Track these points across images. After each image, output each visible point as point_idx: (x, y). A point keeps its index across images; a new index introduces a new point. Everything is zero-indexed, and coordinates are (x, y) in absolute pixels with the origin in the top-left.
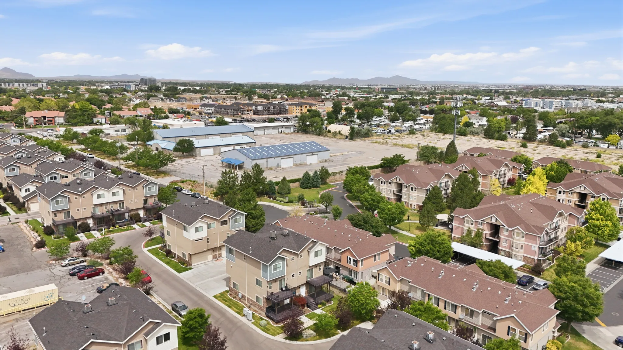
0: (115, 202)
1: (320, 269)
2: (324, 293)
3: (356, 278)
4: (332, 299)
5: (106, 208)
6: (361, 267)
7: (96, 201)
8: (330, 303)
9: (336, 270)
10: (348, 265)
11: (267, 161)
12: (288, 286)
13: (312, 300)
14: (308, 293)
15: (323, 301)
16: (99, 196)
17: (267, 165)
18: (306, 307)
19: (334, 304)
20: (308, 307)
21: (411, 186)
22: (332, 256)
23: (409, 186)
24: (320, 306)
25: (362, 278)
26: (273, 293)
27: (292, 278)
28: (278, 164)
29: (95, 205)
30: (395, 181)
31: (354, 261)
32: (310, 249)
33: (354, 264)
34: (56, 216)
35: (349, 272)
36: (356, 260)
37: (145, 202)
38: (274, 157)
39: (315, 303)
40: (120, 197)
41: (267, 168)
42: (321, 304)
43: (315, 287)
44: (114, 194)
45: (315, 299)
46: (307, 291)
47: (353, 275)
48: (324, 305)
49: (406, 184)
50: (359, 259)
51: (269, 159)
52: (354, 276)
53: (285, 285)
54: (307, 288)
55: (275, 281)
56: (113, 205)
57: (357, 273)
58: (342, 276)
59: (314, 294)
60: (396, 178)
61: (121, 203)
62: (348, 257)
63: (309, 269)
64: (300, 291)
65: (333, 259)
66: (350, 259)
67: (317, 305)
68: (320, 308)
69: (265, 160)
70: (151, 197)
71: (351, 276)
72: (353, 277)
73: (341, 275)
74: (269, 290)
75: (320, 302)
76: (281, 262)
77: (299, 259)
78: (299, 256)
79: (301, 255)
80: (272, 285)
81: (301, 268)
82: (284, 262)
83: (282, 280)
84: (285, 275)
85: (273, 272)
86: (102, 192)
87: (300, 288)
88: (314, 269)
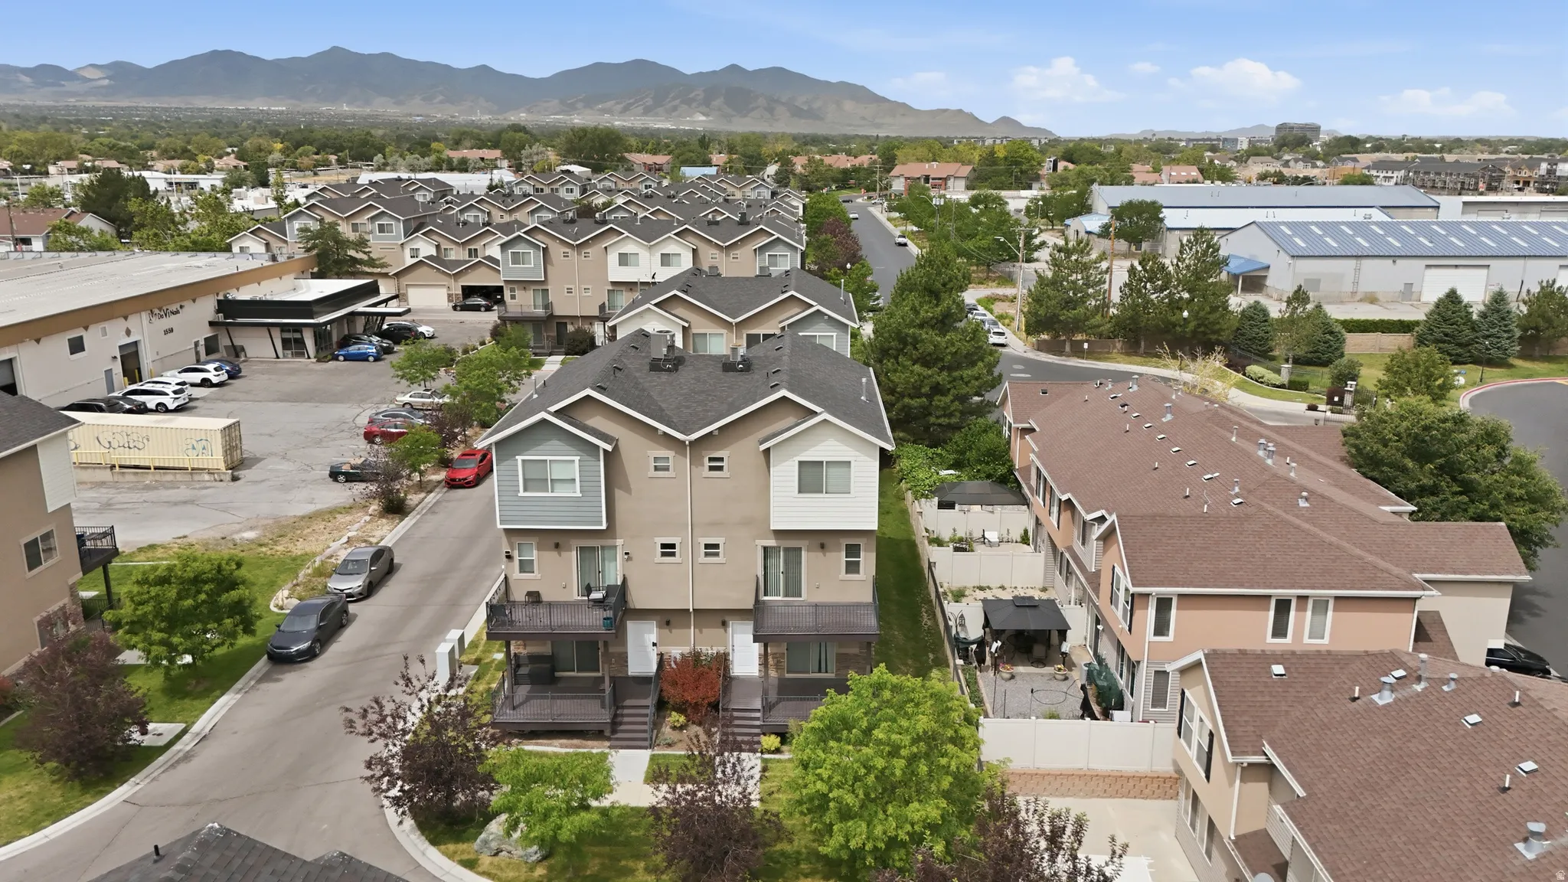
7: (617, 273)
10: (1111, 616)
11: (1357, 270)
12: (631, 588)
14: (778, 667)
16: (624, 260)
17: (1356, 283)
24: (769, 741)
26: (538, 593)
27: (661, 559)
28: (1409, 286)
29: (613, 283)
31: (1127, 594)
32: (771, 438)
33: (1125, 614)
34: (513, 297)
38: (1394, 258)
41: (1354, 293)
44: (665, 260)
50: (1133, 590)
51: (1366, 262)
53: (616, 583)
55: (555, 540)
57: (1134, 666)
62: (1114, 570)
63: (770, 541)
64: (724, 642)
67: (762, 733)
68: (767, 751)
69: (1352, 262)
74: (516, 574)
75: (777, 721)
76: (577, 459)
77: (706, 473)
78: (706, 460)
79: (721, 459)
80: (534, 555)
81: (715, 525)
82: (596, 463)
83: (593, 549)
84: (604, 527)
85: (522, 493)
86: (632, 246)
87: (724, 624)
88: (803, 553)
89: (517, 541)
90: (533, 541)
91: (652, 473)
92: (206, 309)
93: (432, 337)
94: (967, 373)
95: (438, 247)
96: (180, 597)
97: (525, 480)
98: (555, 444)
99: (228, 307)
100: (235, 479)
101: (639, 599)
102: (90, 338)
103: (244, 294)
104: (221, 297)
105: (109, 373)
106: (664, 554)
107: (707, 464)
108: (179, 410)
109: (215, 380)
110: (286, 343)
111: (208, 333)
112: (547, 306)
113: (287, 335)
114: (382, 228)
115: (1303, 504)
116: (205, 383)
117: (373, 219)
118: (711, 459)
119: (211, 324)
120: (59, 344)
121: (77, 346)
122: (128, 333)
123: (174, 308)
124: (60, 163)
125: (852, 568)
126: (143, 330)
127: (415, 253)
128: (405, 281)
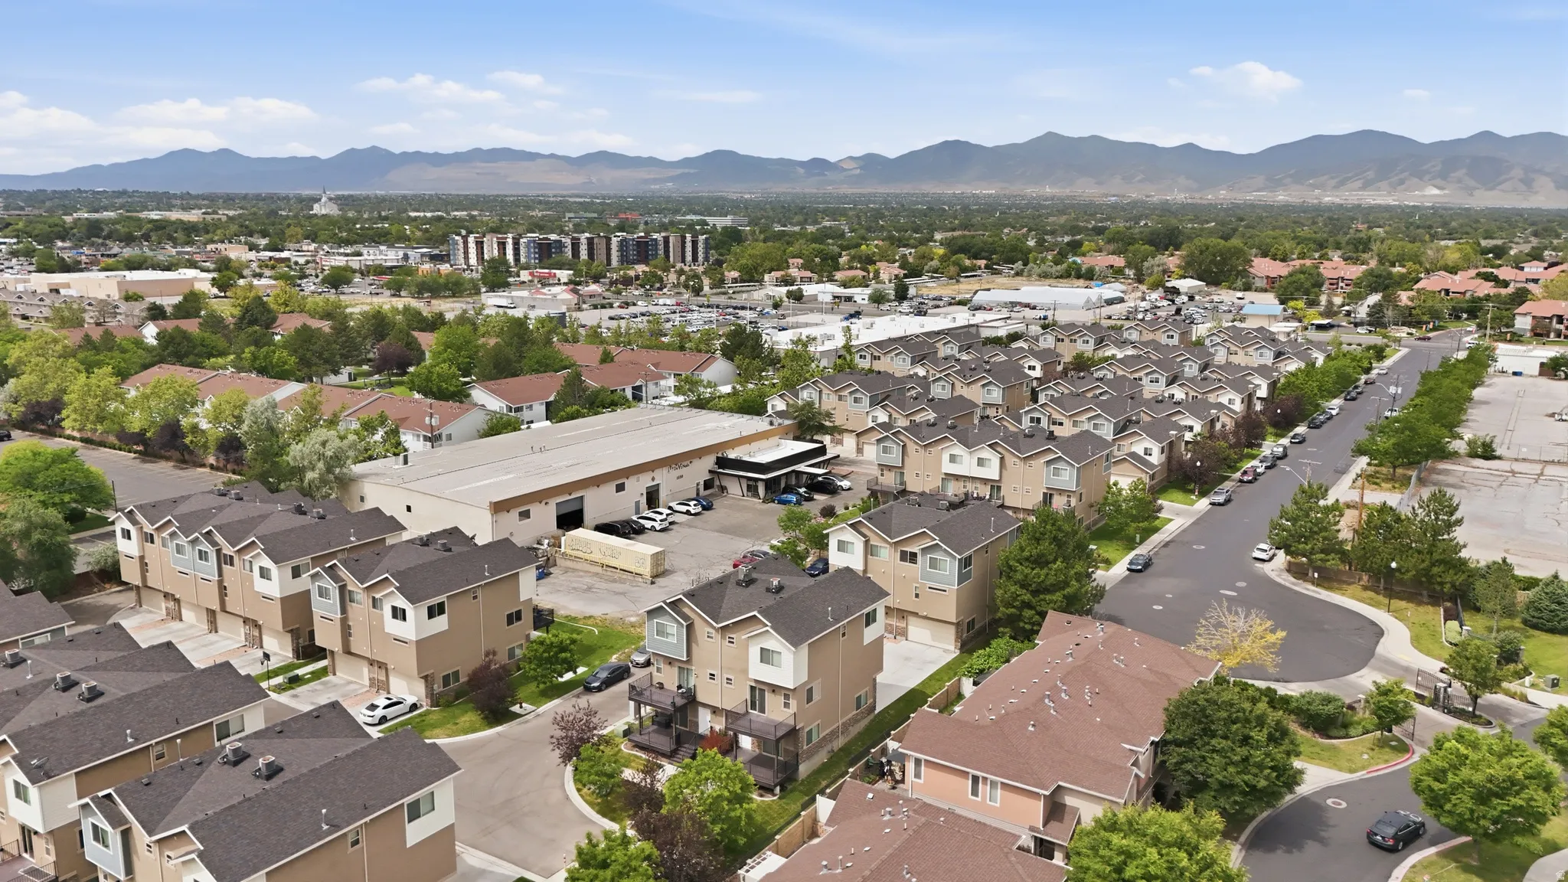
0: (985, 481)
5: (965, 487)
6: (913, 779)
7: (948, 468)
16: (953, 459)
26: (662, 684)
29: (945, 474)
34: (882, 475)
37: (1048, 498)
40: (992, 472)
44: (981, 462)
55: (669, 661)
56: (978, 485)
61: (995, 486)
63: (753, 684)
70: (1061, 492)
76: (675, 626)
77: (726, 644)
79: (732, 638)
80: (662, 666)
81: (730, 670)
82: (682, 630)
83: (683, 669)
84: (686, 660)
85: (655, 637)
86: (959, 450)
88: (766, 693)
89: (656, 657)
90: (662, 659)
91: (706, 639)
92: (709, 462)
93: (849, 489)
94: (1048, 597)
95: (890, 416)
96: (544, 652)
97: (657, 631)
98: (668, 617)
99: (723, 462)
100: (653, 583)
101: (700, 698)
102: (630, 483)
103: (732, 455)
104: (720, 455)
105: (637, 504)
106: (710, 678)
107: (728, 640)
108: (662, 530)
109: (693, 512)
110: (749, 488)
111: (708, 477)
112: (903, 483)
113: (751, 483)
114: (856, 400)
115: (1031, 728)
116: (688, 513)
117: (851, 393)
118: (728, 637)
119: (710, 471)
120: (612, 486)
121: (620, 488)
122: (653, 479)
123: (685, 463)
124: (773, 274)
125: (787, 705)
126: (664, 479)
127: (874, 419)
128: (863, 439)
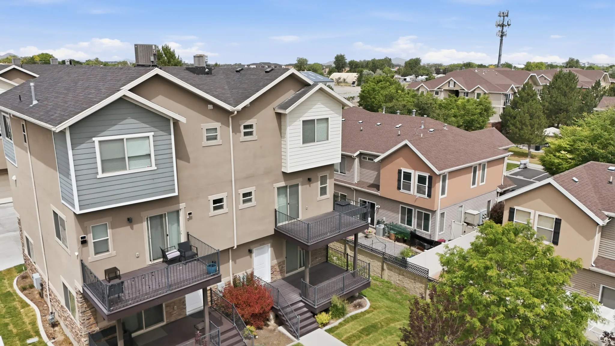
1: (323, 191)
2: (338, 270)
3: (426, 228)
4: (364, 291)
6: (441, 197)
8: (360, 305)
9: (365, 211)
10: (402, 195)
12: (193, 243)
13: (295, 297)
14: (281, 271)
15: (335, 299)
18: (272, 323)
19: (373, 308)
20: (280, 322)
21: (476, 92)
22: (353, 177)
23: (473, 92)
24: (323, 317)
25: (441, 229)
26: (115, 270)
27: (212, 213)
30: (446, 88)
31: (421, 179)
32: (285, 106)
33: (420, 190)
35: (403, 213)
36: (427, 175)
39: (306, 306)
42: (327, 311)
43: (305, 247)
45: (304, 294)
46: (279, 264)
47: (414, 221)
48: (339, 312)
49: (466, 90)
50: (437, 172)
52: (419, 225)
53: (183, 239)
54: (277, 254)
55: (127, 215)
57: (427, 217)
58: (382, 226)
59: (302, 275)
60: (449, 82)
62: (400, 172)
63: (283, 184)
64: (250, 265)
65: (357, 185)
66: (408, 176)
67: (314, 314)
68: (324, 325)
71: (409, 223)
72: (414, 227)
73: (379, 223)
74: (91, 257)
75: (324, 301)
76: (151, 134)
77: (243, 138)
78: (242, 127)
79: (251, 126)
80: (109, 235)
81: (249, 178)
82: (167, 137)
83: (161, 216)
84: (176, 194)
85: (100, 175)
87: (250, 251)
88: (300, 187)
89: (90, 224)
90: (107, 221)
91: (205, 143)
97: (103, 161)
98: (131, 122)
106: (215, 208)
107: (243, 130)
118: (246, 127)
